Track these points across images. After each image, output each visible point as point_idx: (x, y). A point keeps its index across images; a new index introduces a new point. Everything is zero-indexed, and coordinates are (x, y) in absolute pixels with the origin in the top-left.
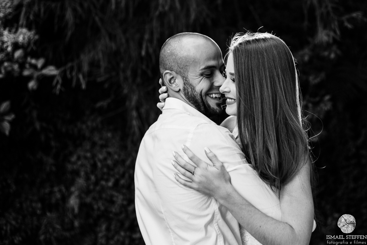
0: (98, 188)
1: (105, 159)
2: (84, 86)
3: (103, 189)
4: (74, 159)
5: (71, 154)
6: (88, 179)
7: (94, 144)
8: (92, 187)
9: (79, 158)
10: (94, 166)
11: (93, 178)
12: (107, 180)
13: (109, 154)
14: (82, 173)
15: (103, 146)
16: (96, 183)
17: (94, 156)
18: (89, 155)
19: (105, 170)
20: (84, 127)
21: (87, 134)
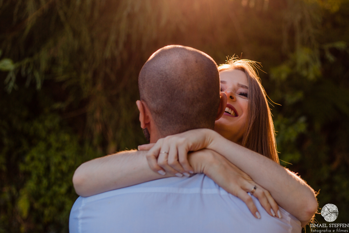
0: (50, 193)
1: (60, 164)
2: (39, 86)
3: (55, 194)
4: (27, 158)
5: (25, 153)
6: (39, 182)
7: (49, 146)
8: (43, 192)
9: (33, 159)
10: (48, 169)
11: (45, 182)
12: (60, 186)
13: (64, 158)
14: (34, 177)
15: (58, 150)
16: (48, 188)
17: (48, 159)
18: (42, 157)
19: (59, 175)
20: (40, 126)
21: (43, 134)
